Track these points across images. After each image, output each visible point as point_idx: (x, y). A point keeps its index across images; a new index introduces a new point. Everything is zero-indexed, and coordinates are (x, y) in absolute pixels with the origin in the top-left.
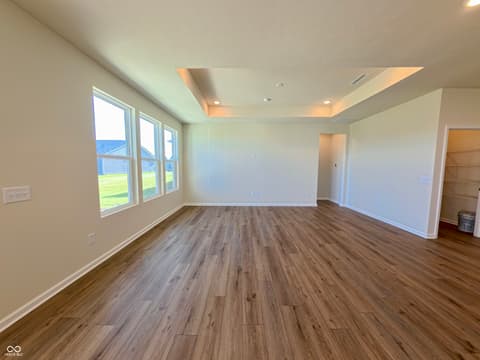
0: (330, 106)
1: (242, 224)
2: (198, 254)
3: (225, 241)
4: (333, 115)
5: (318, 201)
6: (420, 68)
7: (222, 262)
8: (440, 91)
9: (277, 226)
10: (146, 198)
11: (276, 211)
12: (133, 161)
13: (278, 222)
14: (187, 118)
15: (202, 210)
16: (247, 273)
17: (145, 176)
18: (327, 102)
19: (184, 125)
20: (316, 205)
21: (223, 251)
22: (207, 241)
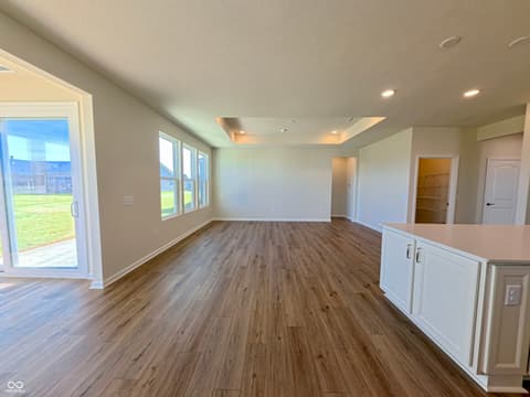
0: (339, 135)
1: (262, 232)
2: (228, 249)
3: (248, 242)
4: (341, 142)
5: (332, 218)
6: (383, 118)
7: (245, 253)
8: (411, 129)
9: (291, 235)
11: (293, 225)
12: (178, 183)
13: (292, 232)
14: (216, 144)
15: (229, 223)
16: (262, 257)
18: (335, 132)
19: (213, 150)
20: (330, 220)
21: (246, 247)
22: (234, 242)
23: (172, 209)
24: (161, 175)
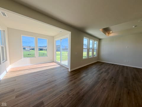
2: (101, 71)
3: (110, 71)
7: (108, 75)
10: (90, 57)
12: (88, 50)
16: (115, 79)
17: (90, 53)
21: (108, 73)
22: (104, 70)
23: (86, 57)
24: (84, 48)
